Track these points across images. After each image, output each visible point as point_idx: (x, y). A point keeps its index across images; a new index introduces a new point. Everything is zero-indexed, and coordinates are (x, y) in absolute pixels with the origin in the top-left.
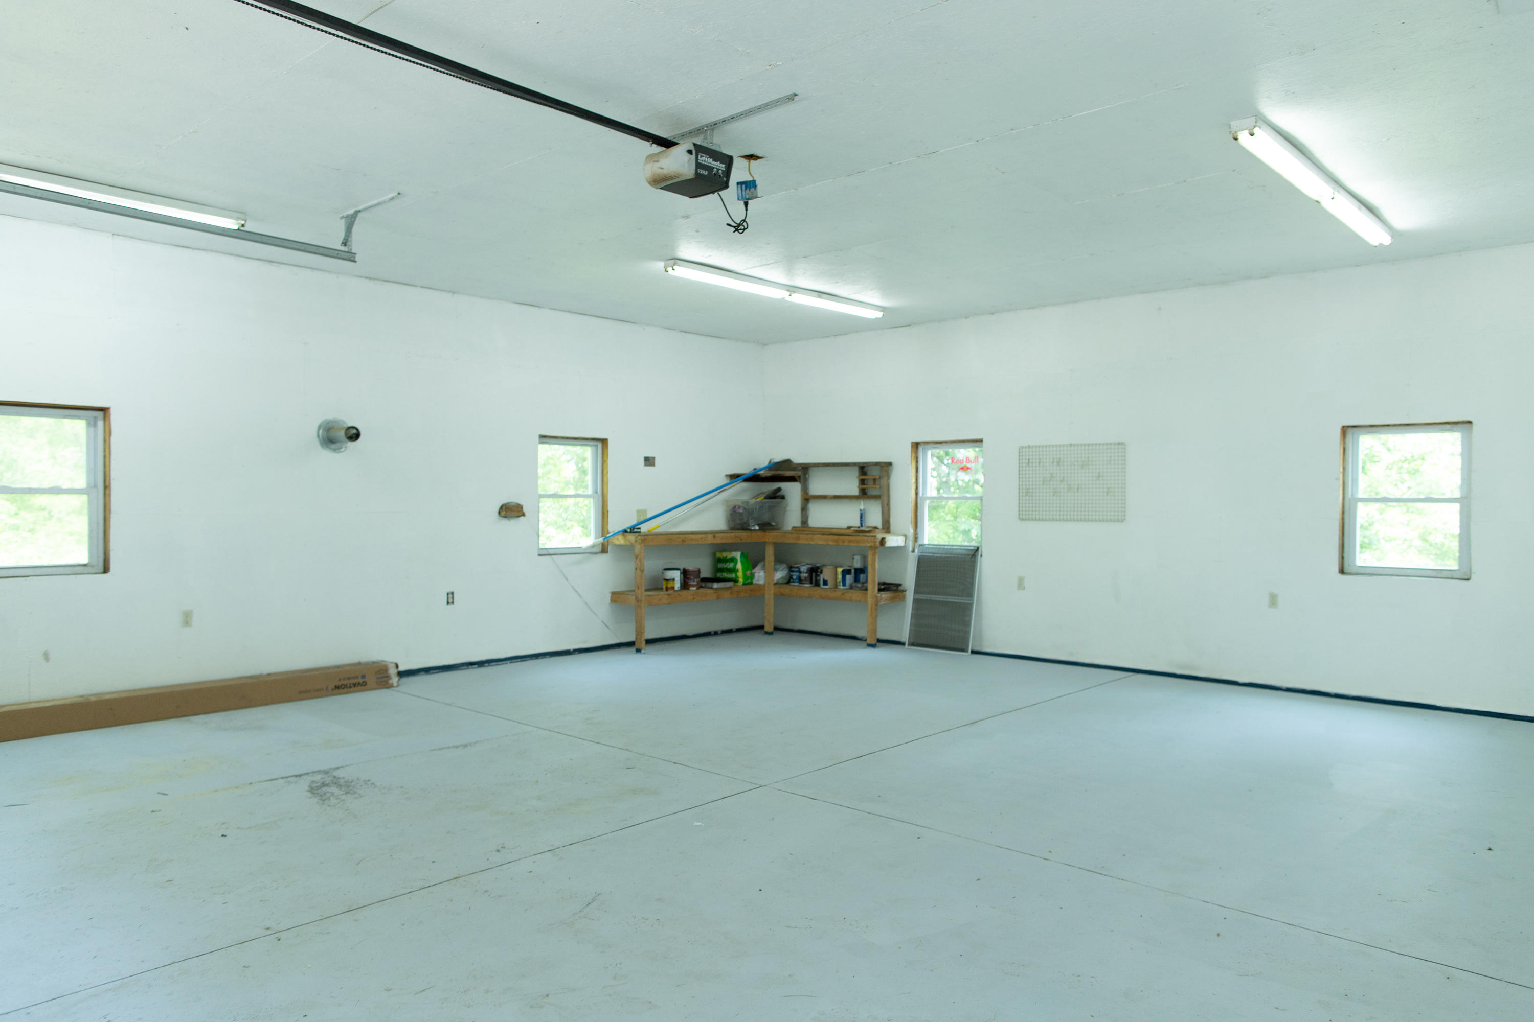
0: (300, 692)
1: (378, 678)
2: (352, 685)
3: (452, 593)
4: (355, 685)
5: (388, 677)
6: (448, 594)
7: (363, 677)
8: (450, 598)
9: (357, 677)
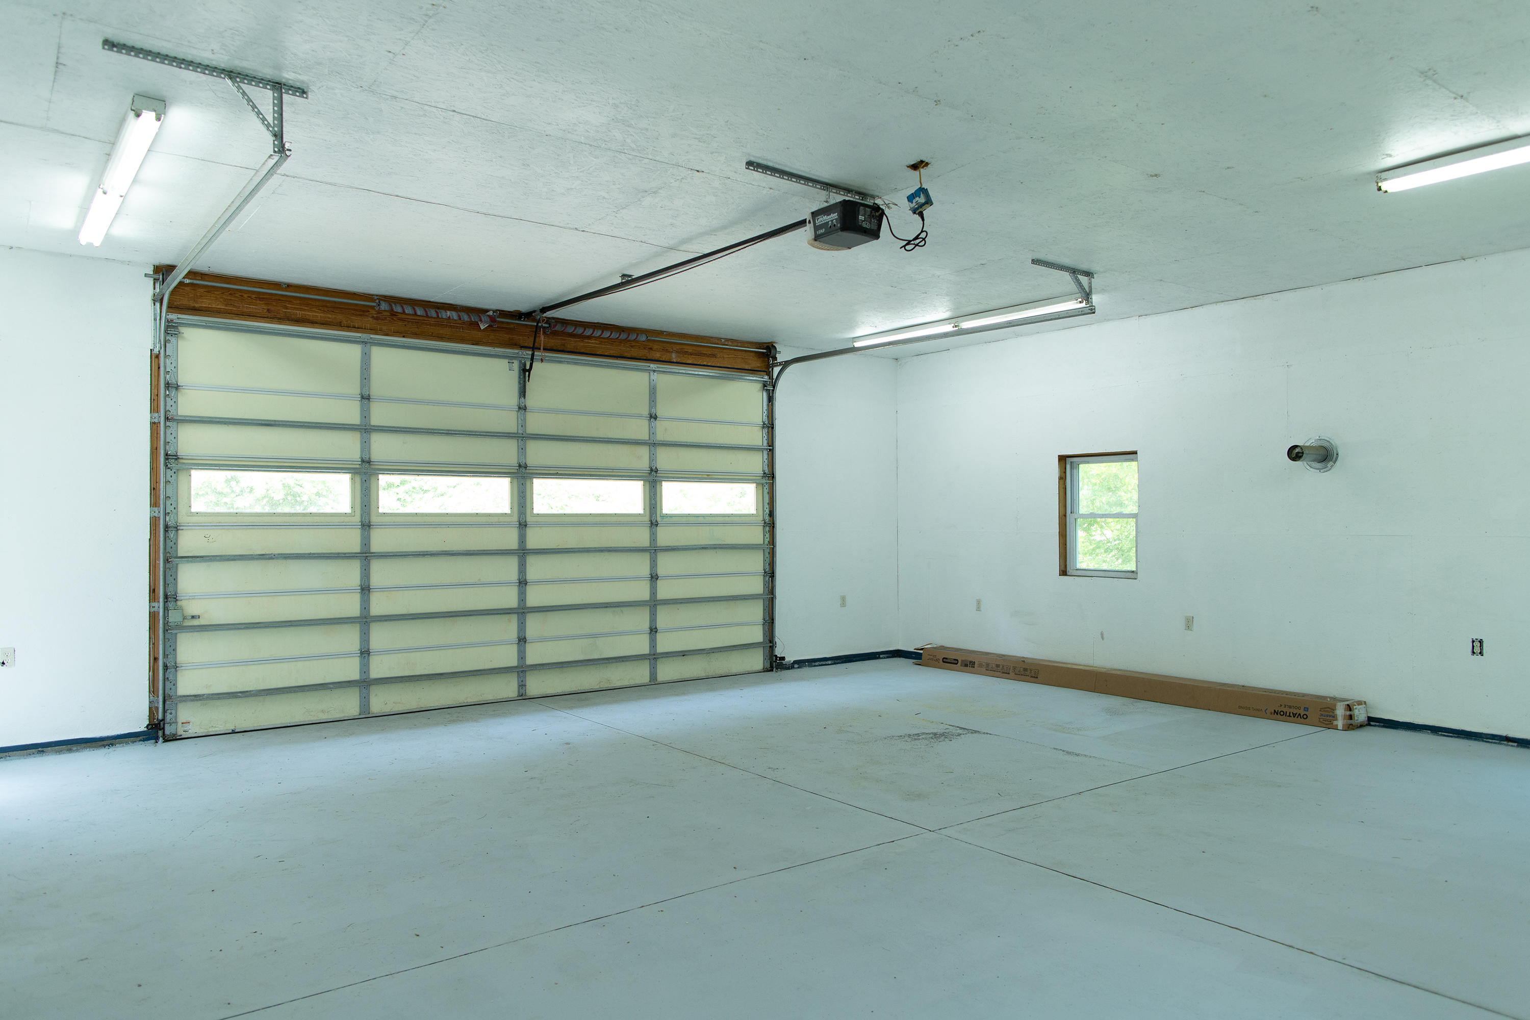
0: (1240, 707)
1: (1322, 715)
2: (1291, 715)
3: (1481, 642)
4: (1294, 715)
5: (1335, 717)
6: (1473, 642)
7: (1306, 709)
8: (1478, 647)
9: (1299, 708)
